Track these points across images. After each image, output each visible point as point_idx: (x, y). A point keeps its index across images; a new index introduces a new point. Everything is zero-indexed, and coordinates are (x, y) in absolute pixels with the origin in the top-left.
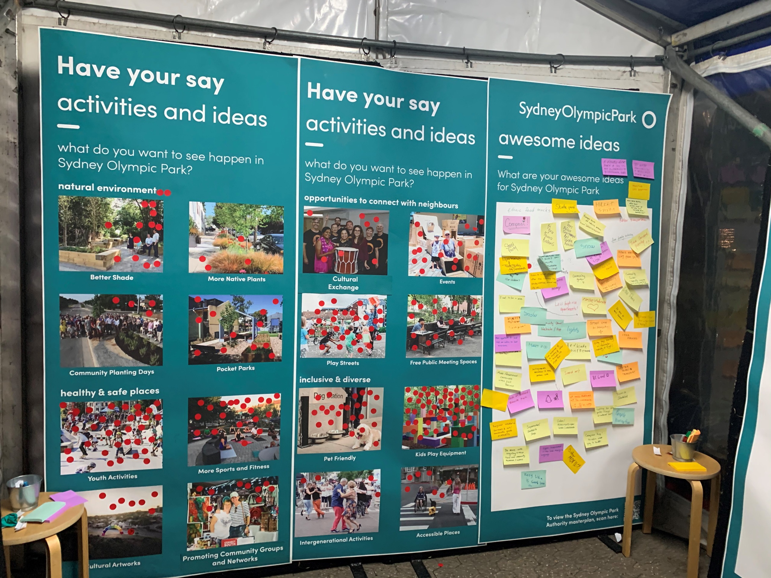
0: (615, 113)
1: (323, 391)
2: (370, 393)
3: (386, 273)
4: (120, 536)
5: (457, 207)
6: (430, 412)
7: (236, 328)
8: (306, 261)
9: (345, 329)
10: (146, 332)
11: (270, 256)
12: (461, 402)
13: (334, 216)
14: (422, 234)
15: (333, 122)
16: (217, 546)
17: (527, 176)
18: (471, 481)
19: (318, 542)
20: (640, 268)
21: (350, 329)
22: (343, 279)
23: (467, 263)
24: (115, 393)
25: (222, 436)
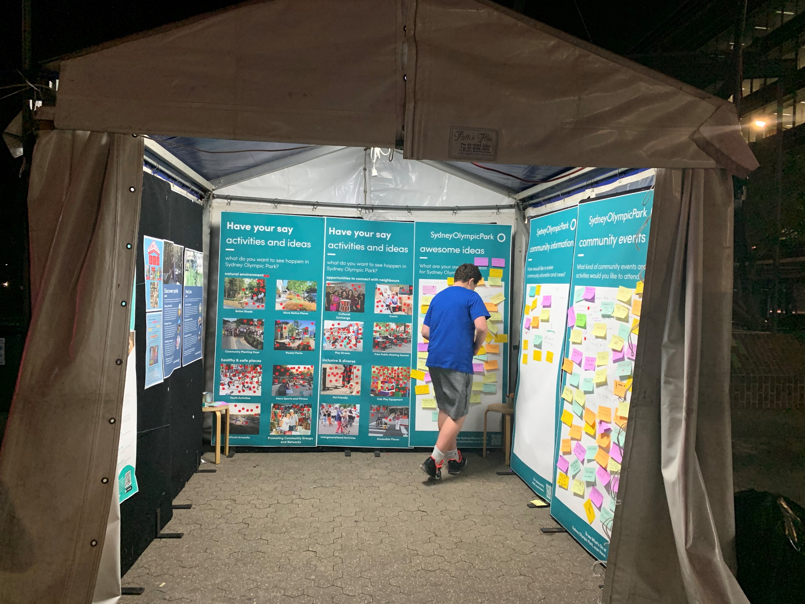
0: (482, 235)
1: (333, 366)
2: (355, 368)
3: (363, 312)
4: (242, 425)
5: (398, 281)
6: (385, 379)
7: (294, 335)
8: (327, 305)
9: (344, 337)
10: (257, 335)
11: (310, 303)
12: (400, 375)
13: (340, 285)
14: (381, 294)
15: (340, 244)
16: (283, 434)
17: (435, 267)
18: (405, 414)
19: (329, 437)
20: (497, 312)
21: (346, 337)
22: (343, 314)
23: (403, 307)
24: (243, 361)
25: (287, 383)
